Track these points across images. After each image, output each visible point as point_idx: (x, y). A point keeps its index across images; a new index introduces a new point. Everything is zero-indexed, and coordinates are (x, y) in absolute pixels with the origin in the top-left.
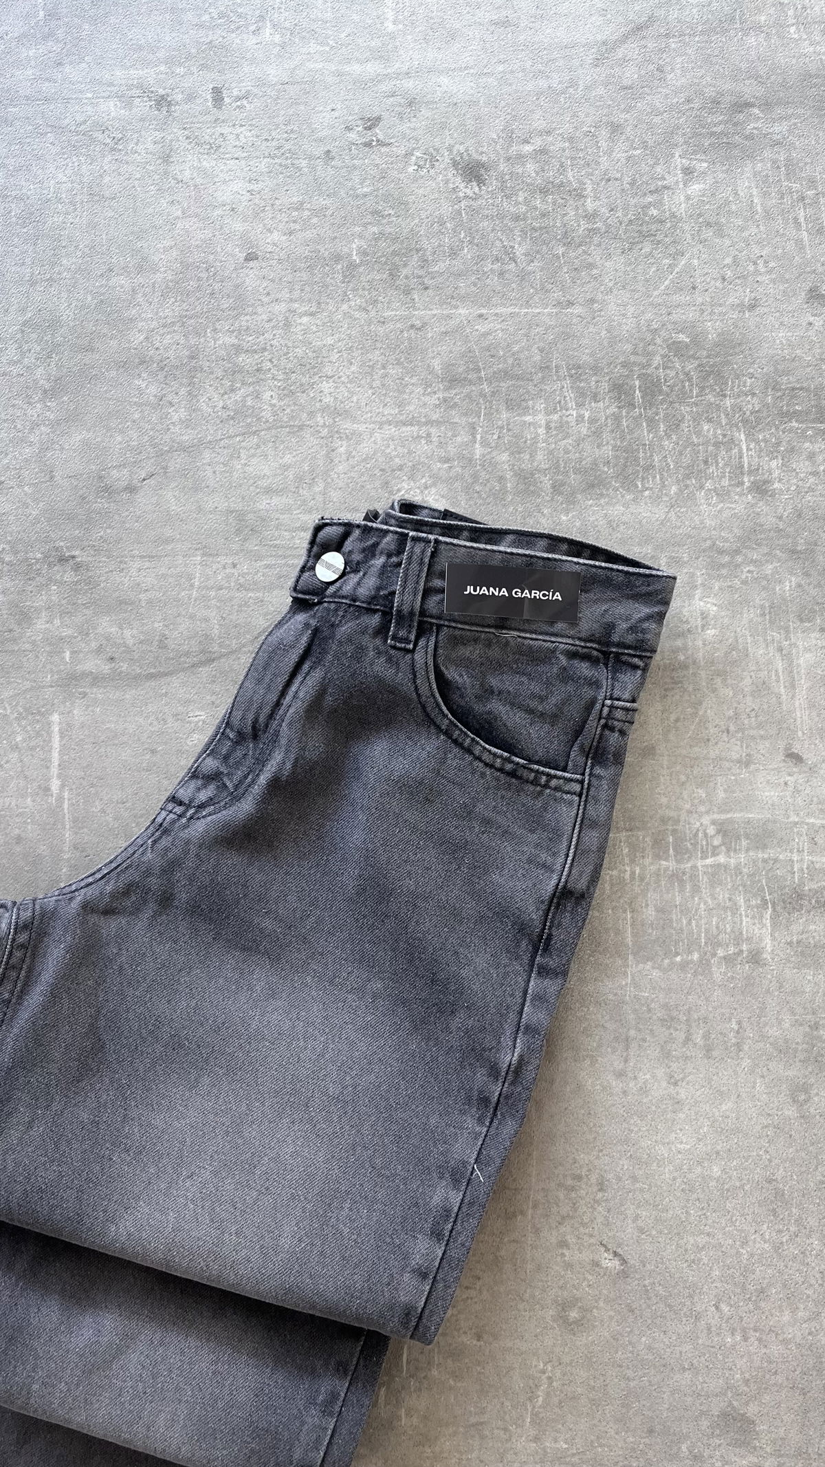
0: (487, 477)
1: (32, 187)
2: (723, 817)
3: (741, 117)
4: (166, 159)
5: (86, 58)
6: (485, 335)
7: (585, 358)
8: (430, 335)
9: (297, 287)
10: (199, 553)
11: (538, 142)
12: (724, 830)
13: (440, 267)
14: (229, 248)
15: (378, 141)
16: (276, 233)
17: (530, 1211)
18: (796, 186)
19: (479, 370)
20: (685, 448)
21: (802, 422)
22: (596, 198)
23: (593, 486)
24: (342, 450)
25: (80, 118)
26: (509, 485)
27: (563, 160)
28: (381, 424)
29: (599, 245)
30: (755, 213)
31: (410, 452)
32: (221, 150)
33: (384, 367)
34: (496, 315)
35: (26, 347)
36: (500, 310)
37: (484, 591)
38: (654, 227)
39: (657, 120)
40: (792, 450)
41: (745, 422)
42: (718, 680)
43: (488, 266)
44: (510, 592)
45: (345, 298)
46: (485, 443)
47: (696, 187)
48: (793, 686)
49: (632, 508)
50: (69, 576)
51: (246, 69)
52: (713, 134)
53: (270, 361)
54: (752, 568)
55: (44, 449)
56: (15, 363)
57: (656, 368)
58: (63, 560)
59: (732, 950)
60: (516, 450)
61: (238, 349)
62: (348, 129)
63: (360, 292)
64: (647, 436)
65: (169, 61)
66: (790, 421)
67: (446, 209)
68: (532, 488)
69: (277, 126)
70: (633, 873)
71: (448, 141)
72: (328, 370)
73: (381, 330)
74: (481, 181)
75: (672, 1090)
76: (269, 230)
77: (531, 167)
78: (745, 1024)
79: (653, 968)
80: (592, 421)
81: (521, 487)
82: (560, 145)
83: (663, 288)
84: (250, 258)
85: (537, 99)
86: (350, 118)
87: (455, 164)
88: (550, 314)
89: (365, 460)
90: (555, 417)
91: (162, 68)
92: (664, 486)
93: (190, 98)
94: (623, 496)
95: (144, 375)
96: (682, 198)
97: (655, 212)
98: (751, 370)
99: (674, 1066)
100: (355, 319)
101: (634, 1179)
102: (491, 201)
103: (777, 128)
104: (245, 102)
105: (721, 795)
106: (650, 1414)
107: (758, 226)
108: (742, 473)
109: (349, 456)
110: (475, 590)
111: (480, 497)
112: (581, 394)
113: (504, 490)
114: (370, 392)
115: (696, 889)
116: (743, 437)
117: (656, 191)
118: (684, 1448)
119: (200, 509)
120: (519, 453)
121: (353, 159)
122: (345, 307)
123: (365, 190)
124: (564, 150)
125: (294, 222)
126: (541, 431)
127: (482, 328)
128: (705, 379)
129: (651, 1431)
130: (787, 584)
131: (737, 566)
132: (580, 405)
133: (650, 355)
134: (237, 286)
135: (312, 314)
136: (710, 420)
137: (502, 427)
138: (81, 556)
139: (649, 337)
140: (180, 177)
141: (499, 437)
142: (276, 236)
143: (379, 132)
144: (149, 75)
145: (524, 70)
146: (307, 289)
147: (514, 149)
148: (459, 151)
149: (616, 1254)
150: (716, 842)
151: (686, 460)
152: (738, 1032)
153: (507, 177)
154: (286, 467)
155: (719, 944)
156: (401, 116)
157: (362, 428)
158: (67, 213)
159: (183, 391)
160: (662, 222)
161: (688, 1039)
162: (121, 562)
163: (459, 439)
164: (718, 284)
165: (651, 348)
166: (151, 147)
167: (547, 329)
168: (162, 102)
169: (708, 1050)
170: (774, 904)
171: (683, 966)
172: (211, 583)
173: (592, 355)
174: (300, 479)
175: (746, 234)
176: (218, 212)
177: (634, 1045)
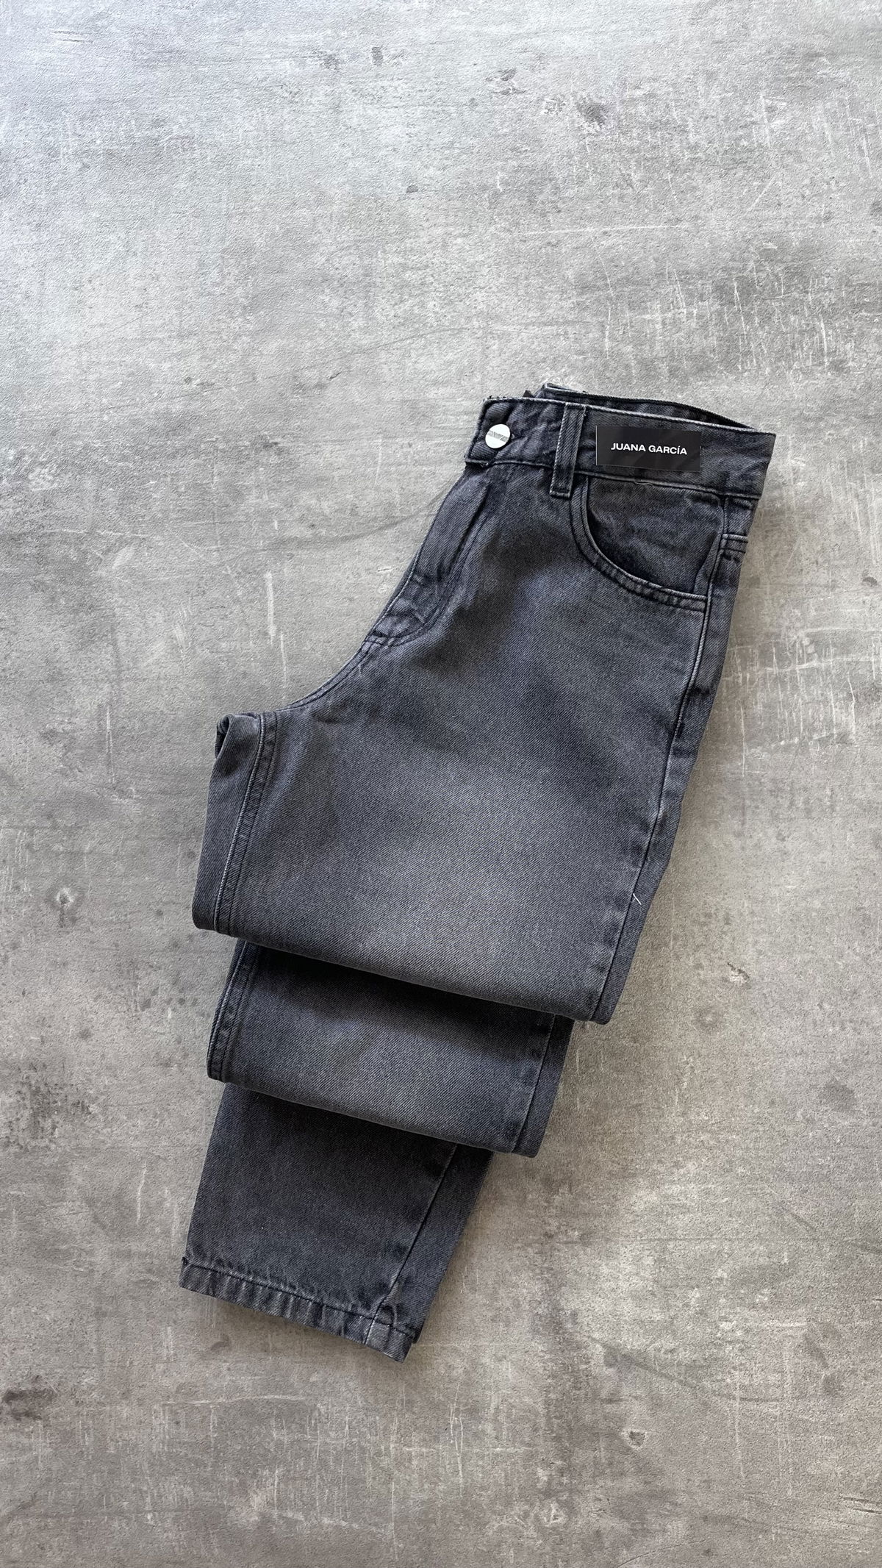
0: (616, 365)
1: (223, 135)
2: (815, 630)
3: (812, 64)
4: (337, 109)
5: (263, 25)
6: (610, 248)
7: (692, 265)
8: (563, 251)
9: (451, 214)
10: (380, 436)
11: (647, 88)
12: (815, 640)
13: (570, 193)
14: (393, 183)
15: (514, 89)
16: (432, 168)
17: (672, 943)
18: (859, 120)
19: (605, 278)
20: (776, 336)
21: (870, 312)
22: (697, 133)
23: (702, 370)
24: (495, 347)
25: (260, 76)
26: (633, 371)
27: (668, 102)
28: (527, 325)
29: (701, 171)
30: (826, 142)
31: (551, 347)
32: (383, 100)
33: (527, 278)
34: (618, 231)
35: (226, 271)
36: (620, 228)
37: (627, 447)
38: (745, 155)
39: (745, 68)
40: (863, 334)
41: (824, 313)
42: (808, 522)
43: (610, 191)
44: (647, 448)
45: (492, 222)
46: (612, 338)
47: (778, 122)
48: (868, 524)
49: (735, 387)
50: (274, 459)
51: (401, 32)
52: (790, 79)
53: (432, 276)
54: (832, 431)
55: (247, 354)
56: (217, 284)
57: (751, 272)
58: (267, 446)
59: (824, 734)
60: (638, 342)
61: (405, 267)
62: (489, 80)
63: (505, 216)
64: (745, 328)
65: (335, 26)
66: (860, 311)
67: (573, 145)
68: (652, 373)
69: (429, 79)
70: (745, 678)
71: (572, 88)
72: (480, 282)
73: (523, 247)
74: (601, 121)
75: (781, 845)
76: (426, 167)
77: (642, 108)
78: (837, 790)
79: (762, 751)
80: (700, 317)
81: (644, 372)
82: (665, 90)
83: (754, 205)
84: (411, 190)
85: (645, 53)
86: (490, 71)
87: (579, 108)
88: (662, 230)
89: (515, 354)
90: (670, 315)
91: (329, 32)
92: (759, 368)
93: (354, 57)
94: (727, 377)
95: (327, 291)
96: (767, 131)
97: (746, 143)
98: (828, 271)
99: (782, 826)
100: (502, 239)
101: (752, 913)
102: (610, 137)
103: (841, 74)
104: (400, 59)
105: (813, 613)
106: (772, 1090)
107: (829, 153)
108: (823, 356)
109: (501, 352)
110: (620, 447)
111: (610, 382)
112: (690, 295)
113: (629, 376)
114: (516, 299)
115: (795, 688)
116: (822, 325)
117: (746, 126)
118: (799, 1114)
119: (379, 401)
120: (641, 345)
121: (494, 105)
122: (492, 229)
123: (505, 130)
124: (669, 94)
125: (447, 159)
126: (659, 326)
127: (606, 243)
128: (791, 278)
129: (773, 1103)
130: (861, 443)
131: (820, 430)
132: (689, 304)
133: (744, 260)
134: (402, 215)
135: (465, 236)
136: (795, 313)
137: (626, 325)
138: (283, 443)
139: (744, 245)
140: (349, 124)
141: (624, 333)
142: (432, 171)
143: (514, 82)
144: (319, 38)
145: (633, 29)
146: (460, 214)
147: (627, 94)
148: (582, 96)
149: (740, 971)
150: (810, 650)
151: (777, 346)
152: (831, 797)
153: (623, 117)
154: (450, 363)
155: (814, 730)
156: (533, 69)
157: (511, 329)
158: (256, 157)
159: (361, 303)
160: (751, 151)
161: (792, 804)
162: (316, 446)
163: (591, 335)
164: (799, 201)
165: (746, 255)
166: (322, 98)
167: (660, 243)
168: (330, 61)
169: (808, 812)
170: (857, 697)
171: (787, 749)
172: (392, 460)
173: (697, 262)
174: (461, 373)
175: (820, 159)
176: (383, 152)
177: (749, 813)
